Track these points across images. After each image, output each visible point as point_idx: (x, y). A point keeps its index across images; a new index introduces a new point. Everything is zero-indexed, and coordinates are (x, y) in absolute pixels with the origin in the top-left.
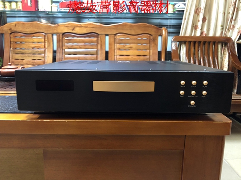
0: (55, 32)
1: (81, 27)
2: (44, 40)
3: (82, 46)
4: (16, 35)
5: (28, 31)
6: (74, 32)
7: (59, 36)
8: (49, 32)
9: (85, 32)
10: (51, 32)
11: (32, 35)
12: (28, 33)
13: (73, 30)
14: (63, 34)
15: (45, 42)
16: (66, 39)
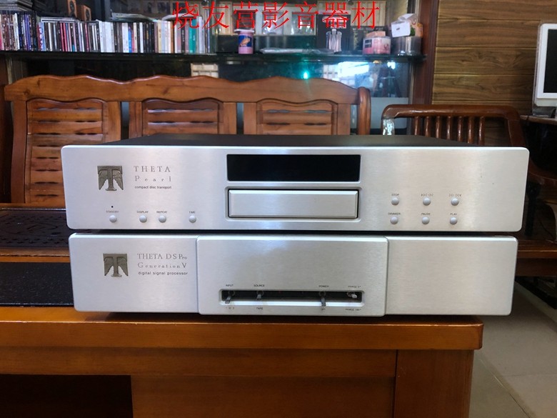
0: (127, 96)
1: (183, 86)
2: (102, 115)
3: (184, 126)
4: (40, 105)
5: (66, 95)
6: (167, 96)
7: (135, 106)
8: (111, 99)
9: (193, 98)
10: (116, 97)
11: (75, 105)
12: (67, 100)
13: (165, 92)
14: (144, 101)
15: (102, 120)
16: (150, 111)
